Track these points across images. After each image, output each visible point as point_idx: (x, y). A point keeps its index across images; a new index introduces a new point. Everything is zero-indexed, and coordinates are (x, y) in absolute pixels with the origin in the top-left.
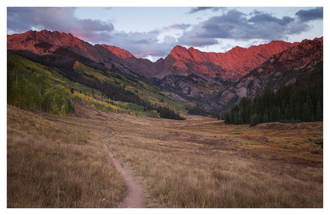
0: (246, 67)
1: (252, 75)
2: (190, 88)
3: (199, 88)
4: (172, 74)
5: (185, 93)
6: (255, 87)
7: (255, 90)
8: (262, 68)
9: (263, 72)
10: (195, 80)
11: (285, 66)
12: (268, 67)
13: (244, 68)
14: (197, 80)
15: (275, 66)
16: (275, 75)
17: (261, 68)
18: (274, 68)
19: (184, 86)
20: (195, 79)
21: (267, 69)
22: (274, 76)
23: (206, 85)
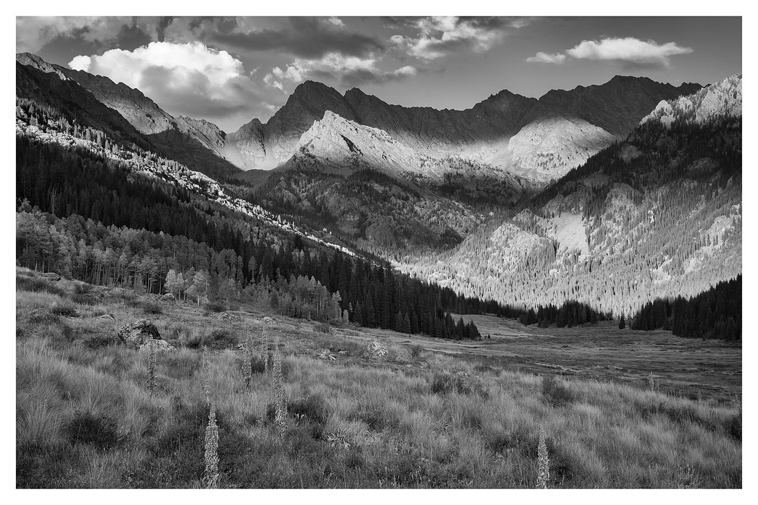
0: (542, 155)
1: (601, 171)
2: (363, 215)
3: (394, 216)
4: (296, 170)
5: (346, 232)
6: (615, 211)
7: (619, 224)
8: (636, 143)
9: (640, 158)
10: (380, 192)
11: (724, 137)
12: (658, 143)
13: (535, 159)
14: (384, 192)
15: (680, 138)
16: (691, 168)
17: (632, 143)
18: (680, 146)
19: (342, 208)
20: (378, 188)
21: (655, 150)
22: (686, 171)
23: (417, 208)
